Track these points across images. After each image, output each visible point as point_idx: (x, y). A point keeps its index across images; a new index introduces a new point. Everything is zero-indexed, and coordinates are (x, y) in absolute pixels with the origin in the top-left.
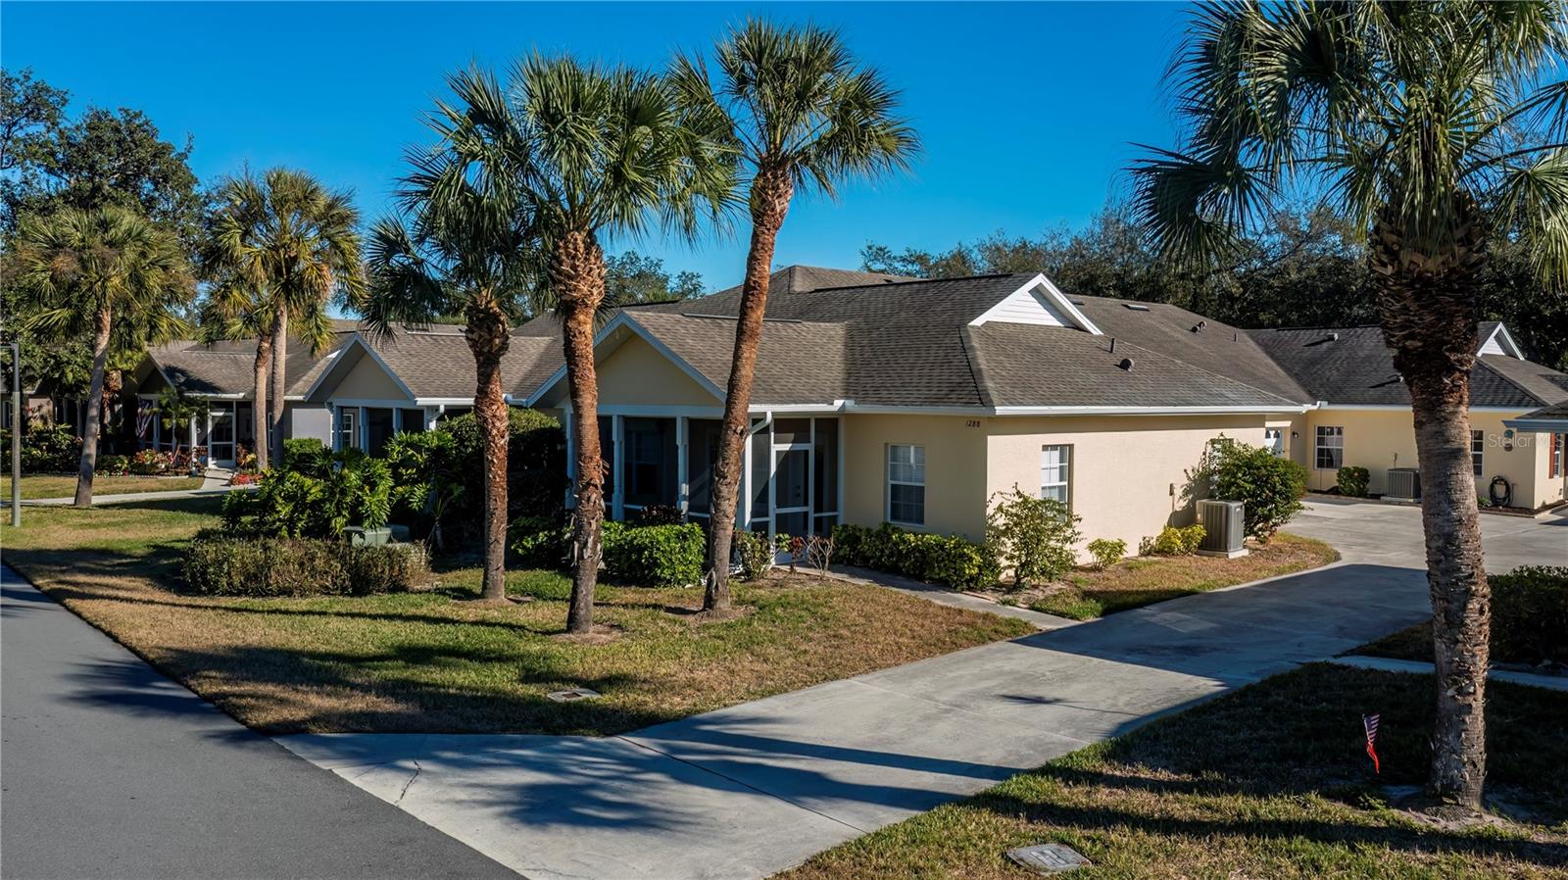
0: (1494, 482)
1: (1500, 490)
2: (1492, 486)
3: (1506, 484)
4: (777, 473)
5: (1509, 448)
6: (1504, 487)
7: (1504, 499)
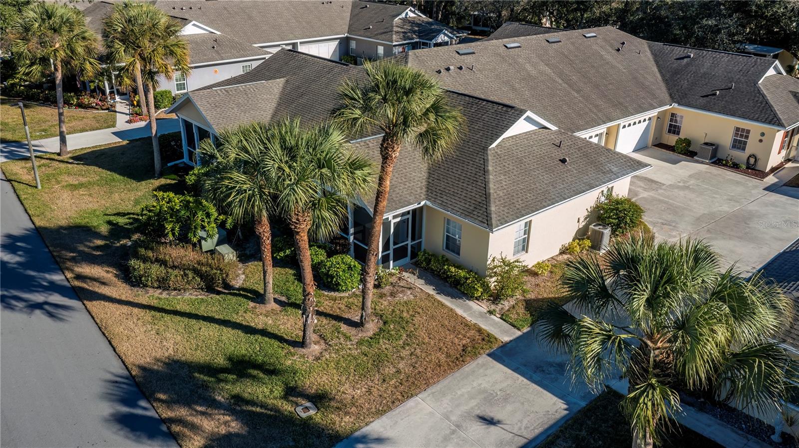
0: (750, 156)
1: (752, 161)
2: (748, 158)
3: (756, 158)
4: (394, 232)
5: (761, 141)
6: (754, 159)
7: (753, 165)
